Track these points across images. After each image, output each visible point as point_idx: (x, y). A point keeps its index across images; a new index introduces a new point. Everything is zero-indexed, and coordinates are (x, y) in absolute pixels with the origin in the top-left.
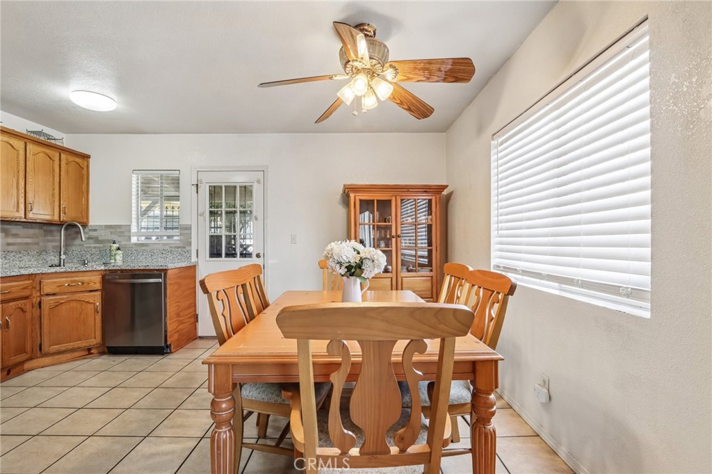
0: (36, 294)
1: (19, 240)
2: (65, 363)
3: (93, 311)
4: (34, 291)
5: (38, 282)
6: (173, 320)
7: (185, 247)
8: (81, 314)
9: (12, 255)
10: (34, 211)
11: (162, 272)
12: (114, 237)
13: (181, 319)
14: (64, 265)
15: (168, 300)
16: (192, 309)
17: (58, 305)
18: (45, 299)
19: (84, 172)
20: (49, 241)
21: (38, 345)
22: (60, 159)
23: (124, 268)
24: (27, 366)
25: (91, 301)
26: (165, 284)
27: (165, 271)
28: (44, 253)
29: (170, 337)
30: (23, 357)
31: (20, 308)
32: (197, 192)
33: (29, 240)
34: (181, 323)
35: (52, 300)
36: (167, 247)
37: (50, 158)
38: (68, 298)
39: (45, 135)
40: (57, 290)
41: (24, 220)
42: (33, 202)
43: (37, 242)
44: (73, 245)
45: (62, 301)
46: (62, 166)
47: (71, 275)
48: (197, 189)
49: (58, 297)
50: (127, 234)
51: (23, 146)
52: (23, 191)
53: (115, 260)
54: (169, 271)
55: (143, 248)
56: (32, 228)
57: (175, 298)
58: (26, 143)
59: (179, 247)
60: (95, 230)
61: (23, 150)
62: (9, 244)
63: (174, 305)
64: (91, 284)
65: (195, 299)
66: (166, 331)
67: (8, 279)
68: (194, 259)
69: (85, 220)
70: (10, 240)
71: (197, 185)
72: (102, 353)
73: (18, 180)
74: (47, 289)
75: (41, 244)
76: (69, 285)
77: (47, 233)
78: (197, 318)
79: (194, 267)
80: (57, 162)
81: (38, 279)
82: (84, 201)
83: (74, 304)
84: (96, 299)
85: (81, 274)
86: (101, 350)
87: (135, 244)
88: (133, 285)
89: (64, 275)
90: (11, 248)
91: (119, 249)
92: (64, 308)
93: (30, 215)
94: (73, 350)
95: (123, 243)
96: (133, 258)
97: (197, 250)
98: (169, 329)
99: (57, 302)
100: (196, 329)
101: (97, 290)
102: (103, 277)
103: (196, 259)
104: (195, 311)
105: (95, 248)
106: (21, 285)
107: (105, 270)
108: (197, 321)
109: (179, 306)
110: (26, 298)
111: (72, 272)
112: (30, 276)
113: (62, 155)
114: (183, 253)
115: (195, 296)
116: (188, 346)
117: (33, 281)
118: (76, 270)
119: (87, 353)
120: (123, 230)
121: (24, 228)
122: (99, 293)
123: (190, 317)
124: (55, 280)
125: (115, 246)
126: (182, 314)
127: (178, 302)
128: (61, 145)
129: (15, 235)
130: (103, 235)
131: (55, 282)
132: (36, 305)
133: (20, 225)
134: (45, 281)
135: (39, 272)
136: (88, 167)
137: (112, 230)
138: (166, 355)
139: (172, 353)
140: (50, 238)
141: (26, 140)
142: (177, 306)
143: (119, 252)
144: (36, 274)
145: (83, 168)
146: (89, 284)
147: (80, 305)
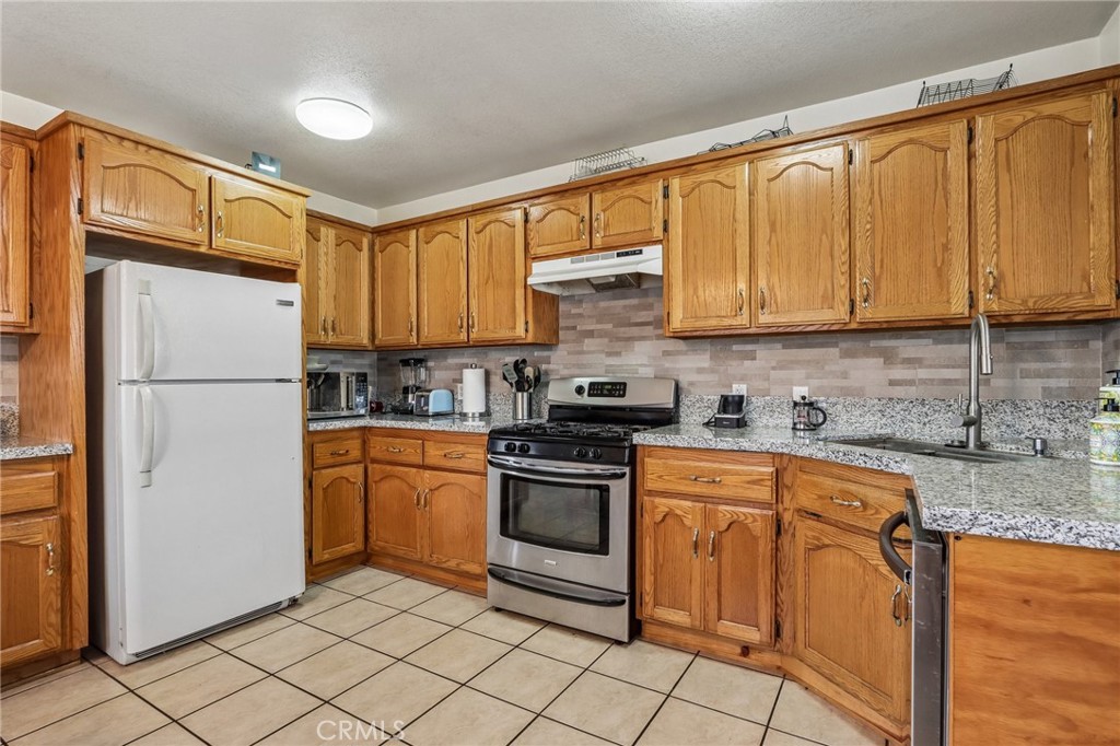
1: (923, 373)
9: (898, 408)
17: (818, 547)
20: (1026, 375)
25: (884, 570)
31: (742, 522)
35: (813, 529)
40: (818, 507)
45: (825, 541)
46: (978, 152)
49: (820, 526)
62: (892, 383)
64: (883, 513)
70: (899, 373)
73: (833, 236)
74: (804, 498)
83: (849, 561)
85: (856, 476)
89: (825, 470)
90: (898, 392)
92: (830, 559)
93: (867, 313)
121: (937, 342)
129: (909, 362)
131: (814, 485)
140: (1033, 366)
146: (877, 512)
147: (861, 571)
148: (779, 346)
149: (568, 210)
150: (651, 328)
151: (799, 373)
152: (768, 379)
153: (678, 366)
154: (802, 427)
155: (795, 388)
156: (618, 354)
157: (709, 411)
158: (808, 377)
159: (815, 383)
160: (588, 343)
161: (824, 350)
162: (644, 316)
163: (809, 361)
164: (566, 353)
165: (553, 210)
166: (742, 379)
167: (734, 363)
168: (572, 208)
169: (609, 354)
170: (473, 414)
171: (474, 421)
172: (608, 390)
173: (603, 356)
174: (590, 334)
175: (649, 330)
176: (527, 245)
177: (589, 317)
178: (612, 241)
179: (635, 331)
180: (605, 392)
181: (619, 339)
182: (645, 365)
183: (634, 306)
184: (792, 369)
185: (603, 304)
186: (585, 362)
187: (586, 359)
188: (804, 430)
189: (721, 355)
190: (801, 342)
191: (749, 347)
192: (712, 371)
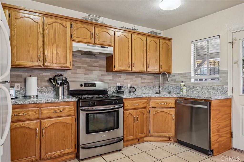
0: (148, 106)
1: (146, 81)
2: (159, 142)
3: (171, 119)
4: (148, 105)
5: (149, 101)
6: (215, 134)
7: (223, 86)
8: (166, 119)
9: (143, 87)
10: (150, 68)
11: (208, 102)
12: (183, 79)
13: (221, 134)
14: (161, 93)
15: (212, 120)
16: (228, 128)
17: (156, 113)
18: (152, 109)
19: (170, 47)
21: (149, 130)
22: (159, 42)
23: (186, 97)
24: (146, 139)
25: (171, 113)
26: (210, 110)
27: (210, 101)
28: (155, 87)
29: (213, 145)
30: (143, 135)
31: (142, 112)
32: (232, 48)
33: (149, 81)
34: (220, 136)
35: (154, 110)
36: (211, 85)
37: (155, 42)
38: (161, 110)
39: (154, 32)
40: (156, 106)
41: (146, 72)
42: (149, 63)
43: (152, 82)
44: (166, 83)
45: (158, 111)
46: (160, 45)
47: (161, 98)
48: (232, 45)
49: (157, 109)
50: (188, 77)
51: (145, 39)
52: (145, 59)
53: (183, 92)
54: (212, 101)
55: (197, 85)
56: (150, 76)
57: (216, 119)
58: (146, 37)
59: (219, 86)
60: (174, 76)
61: (145, 40)
62: (142, 83)
63: (216, 124)
64: (171, 104)
65: (231, 121)
66: (210, 141)
67: (138, 99)
68: (230, 94)
69: (170, 71)
70: (143, 81)
71: (232, 42)
72: (175, 142)
73: (144, 54)
74: (153, 105)
75: (154, 83)
76: (161, 104)
77: (156, 78)
78: (232, 135)
79: (230, 99)
80: (158, 44)
81: (149, 99)
82: (170, 62)
83: (163, 114)
84: (173, 112)
85: (166, 99)
86: (175, 140)
87: (193, 83)
88: (192, 108)
89: (159, 98)
90: (143, 84)
91: (184, 86)
92: (159, 115)
93: (148, 70)
94: (162, 137)
95: (187, 82)
96: (192, 91)
97: (232, 88)
98: (213, 139)
99: (156, 112)
100: (231, 142)
101: (173, 108)
102: (176, 101)
103: (231, 94)
104: (231, 129)
105: (174, 85)
106: (143, 102)
107: (177, 97)
108: (232, 137)
109: (219, 125)
110: (145, 108)
111: (163, 97)
112: (146, 98)
113: (160, 40)
114: (222, 89)
115: (231, 119)
116: (225, 153)
117: (147, 100)
118: (164, 96)
119: (169, 140)
120: (187, 75)
121: (147, 76)
122: (174, 109)
123: (227, 134)
124: (156, 101)
125: (183, 84)
126: (221, 130)
127: (218, 122)
128: (160, 36)
129: (144, 79)
130: (178, 78)
131: (155, 102)
132: (148, 112)
133: (145, 74)
134: (152, 101)
135: (149, 96)
136: (171, 44)
137: (182, 76)
138: (210, 156)
139: (214, 156)
140: (157, 80)
141: (146, 36)
142: (218, 124)
143: (185, 87)
144: (148, 97)
145: (169, 45)
146: (169, 104)
147: (166, 115)
148: (125, 75)
149: (88, 29)
150: (98, 68)
151: (129, 81)
152: (123, 82)
153: (105, 78)
154: (132, 92)
155: (128, 84)
156: (88, 74)
157: (112, 90)
158: (130, 82)
159: (131, 83)
160: (79, 71)
161: (133, 76)
162: (96, 64)
163: (130, 78)
164: (70, 73)
165: (82, 27)
166: (119, 82)
167: (117, 78)
168: (89, 29)
169: (85, 74)
170: (34, 96)
171: (34, 99)
172: (90, 85)
173: (84, 75)
174: (79, 68)
175: (97, 68)
176: (72, 36)
177: (79, 62)
178: (101, 43)
179: (93, 68)
180: (89, 86)
181: (88, 70)
182: (96, 78)
183: (93, 61)
184: (128, 80)
185: (83, 59)
186: (77, 76)
187: (77, 75)
188: (133, 93)
189: (114, 76)
190: (129, 74)
191: (120, 75)
192: (113, 80)
